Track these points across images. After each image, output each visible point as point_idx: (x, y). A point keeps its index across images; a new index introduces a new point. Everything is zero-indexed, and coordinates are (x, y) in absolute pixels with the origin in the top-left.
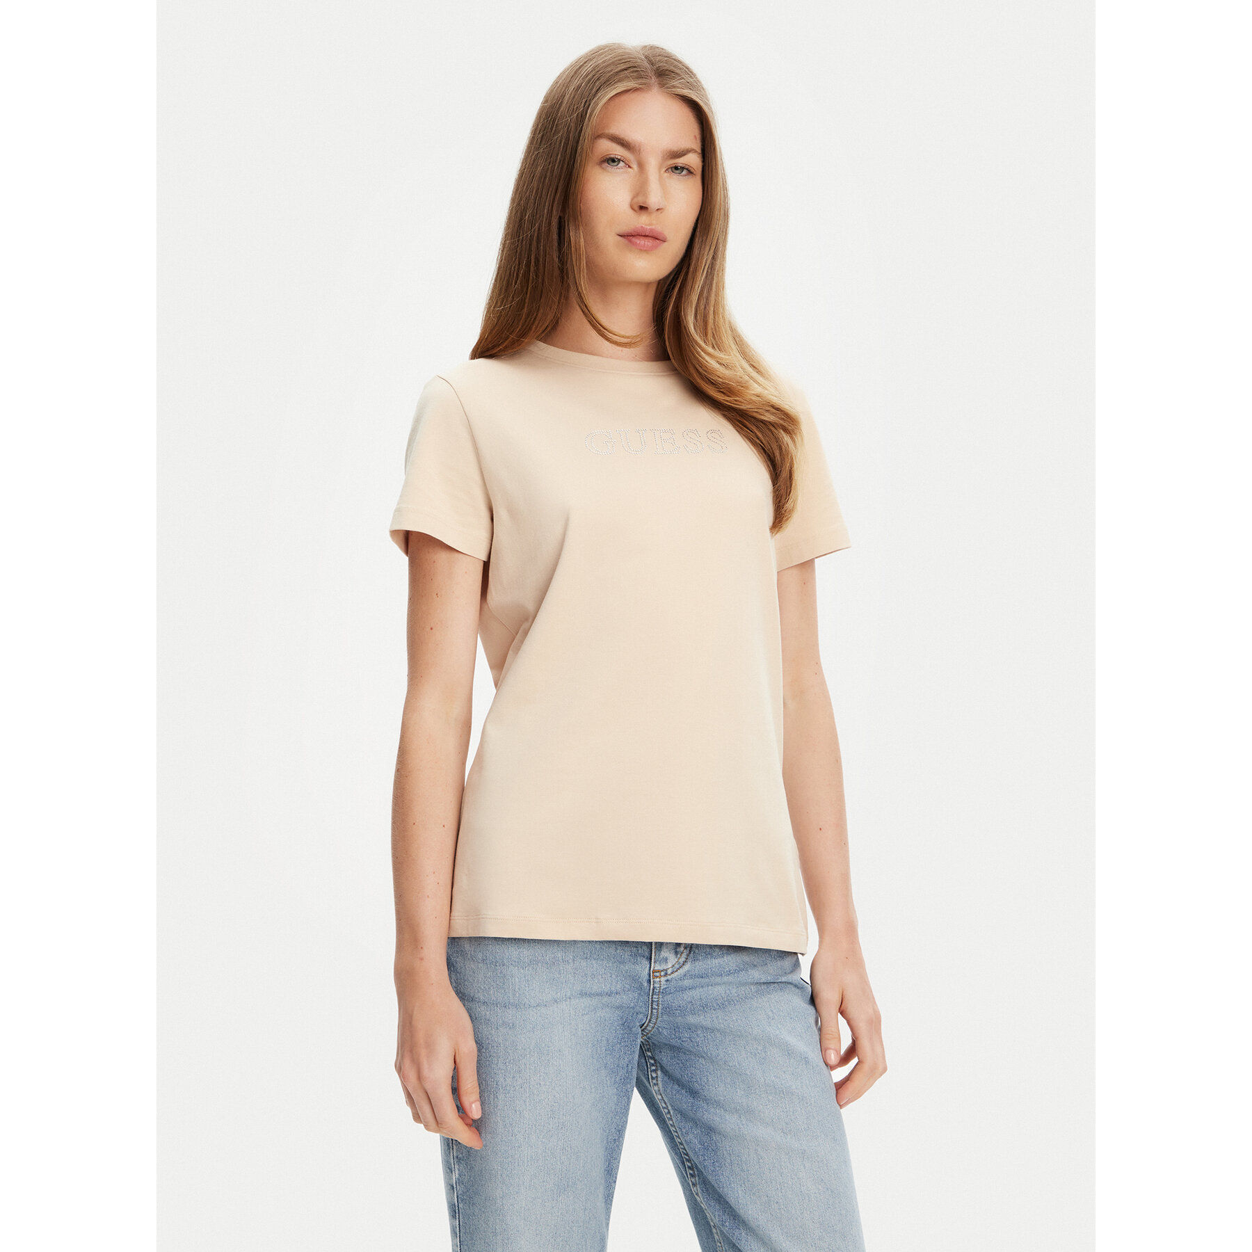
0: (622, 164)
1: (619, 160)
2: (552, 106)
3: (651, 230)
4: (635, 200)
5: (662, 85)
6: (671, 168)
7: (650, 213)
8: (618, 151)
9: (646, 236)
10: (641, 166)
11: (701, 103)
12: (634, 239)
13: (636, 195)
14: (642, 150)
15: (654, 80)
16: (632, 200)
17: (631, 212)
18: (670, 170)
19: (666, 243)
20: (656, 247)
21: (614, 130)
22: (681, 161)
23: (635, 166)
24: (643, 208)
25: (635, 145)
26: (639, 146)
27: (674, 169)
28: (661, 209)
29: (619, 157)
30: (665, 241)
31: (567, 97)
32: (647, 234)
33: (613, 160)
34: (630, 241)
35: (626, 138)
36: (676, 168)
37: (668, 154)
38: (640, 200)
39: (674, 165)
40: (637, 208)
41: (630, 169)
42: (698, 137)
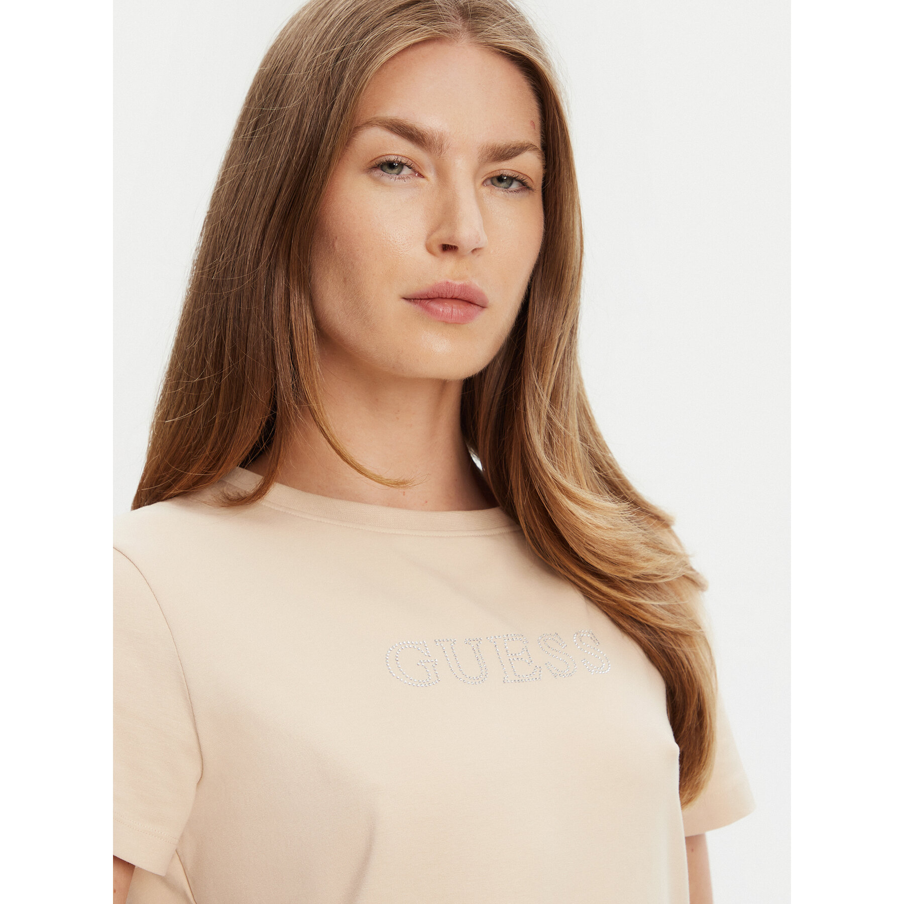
0: (406, 171)
1: (402, 165)
2: (276, 71)
3: (464, 288)
4: (436, 236)
5: (474, 31)
6: (492, 179)
7: (463, 256)
8: (400, 148)
9: (454, 299)
10: (442, 174)
11: (539, 62)
12: (433, 305)
13: (437, 227)
14: (445, 145)
15: (458, 25)
16: (429, 236)
17: (427, 258)
18: (489, 182)
19: (486, 311)
20: (467, 318)
21: (394, 111)
22: (507, 167)
23: (431, 175)
24: (447, 248)
25: (433, 138)
26: (441, 139)
27: (495, 181)
28: (480, 249)
29: (404, 161)
30: (483, 307)
31: (301, 55)
32: (456, 295)
33: (391, 165)
34: (427, 308)
35: (418, 126)
36: (500, 179)
37: (490, 153)
38: (443, 236)
39: (498, 174)
40: (437, 250)
41: (421, 180)
42: (538, 123)
